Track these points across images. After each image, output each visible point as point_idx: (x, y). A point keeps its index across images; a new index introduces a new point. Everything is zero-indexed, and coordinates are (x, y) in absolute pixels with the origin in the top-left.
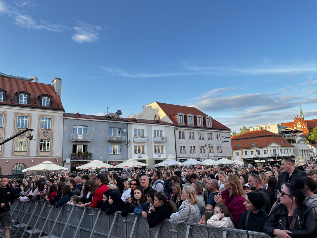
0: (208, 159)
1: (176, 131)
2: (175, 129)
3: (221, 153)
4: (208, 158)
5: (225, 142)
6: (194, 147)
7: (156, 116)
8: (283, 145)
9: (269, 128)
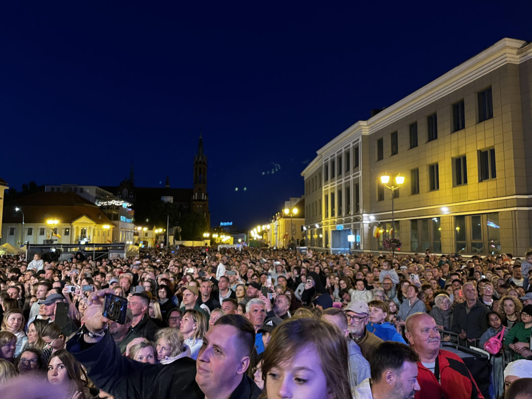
8: (99, 222)
9: (82, 191)
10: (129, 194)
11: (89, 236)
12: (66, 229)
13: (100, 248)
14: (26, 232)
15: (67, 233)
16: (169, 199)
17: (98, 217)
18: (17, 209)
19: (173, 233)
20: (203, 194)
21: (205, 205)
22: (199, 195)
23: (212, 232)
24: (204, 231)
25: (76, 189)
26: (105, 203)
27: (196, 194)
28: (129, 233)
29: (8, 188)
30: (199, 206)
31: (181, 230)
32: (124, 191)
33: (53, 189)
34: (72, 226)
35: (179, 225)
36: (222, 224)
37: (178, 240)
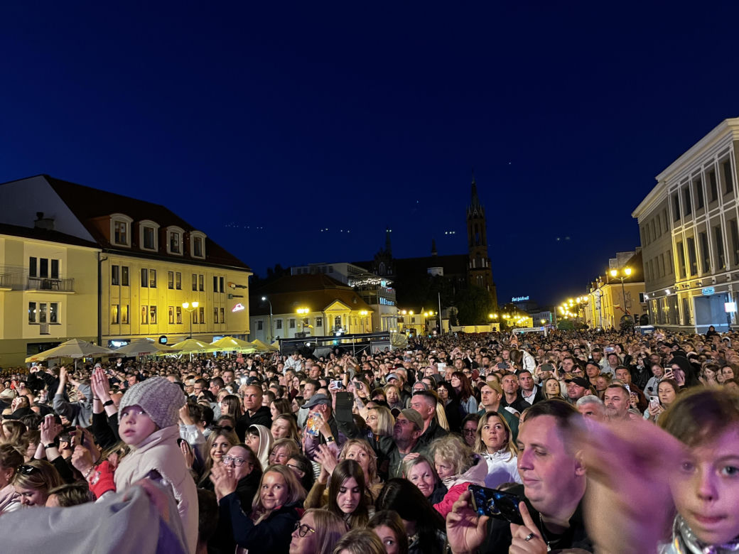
0: (188, 338)
1: (102, 263)
2: (101, 259)
3: (223, 323)
4: (189, 335)
5: (234, 296)
6: (154, 308)
7: (40, 215)
8: (355, 307)
9: (331, 270)
10: (387, 269)
11: (345, 326)
12: (318, 318)
13: (359, 340)
14: (275, 325)
15: (319, 324)
16: (438, 271)
17: (353, 301)
18: (264, 299)
19: (448, 317)
20: (483, 260)
21: (487, 275)
22: (478, 261)
23: (500, 312)
24: (489, 312)
25: (324, 269)
26: (359, 283)
27: (474, 260)
28: (392, 319)
29: (252, 274)
30: (479, 277)
31: (457, 312)
32: (380, 265)
33: (299, 271)
34: (324, 314)
35: (454, 304)
36: (514, 300)
37: (455, 325)
